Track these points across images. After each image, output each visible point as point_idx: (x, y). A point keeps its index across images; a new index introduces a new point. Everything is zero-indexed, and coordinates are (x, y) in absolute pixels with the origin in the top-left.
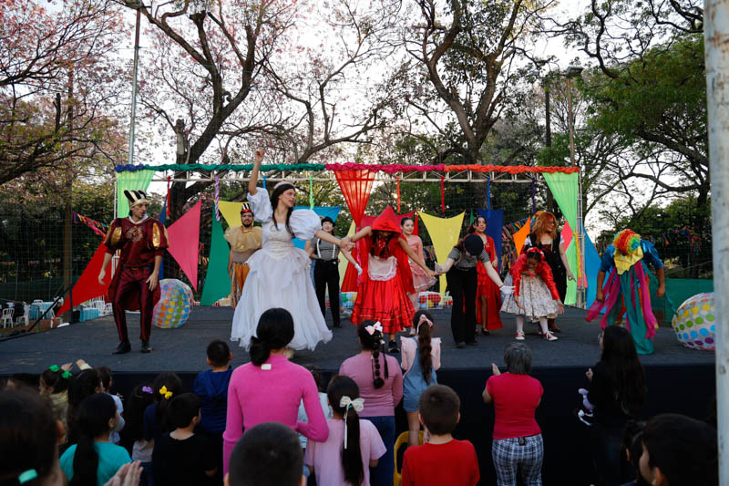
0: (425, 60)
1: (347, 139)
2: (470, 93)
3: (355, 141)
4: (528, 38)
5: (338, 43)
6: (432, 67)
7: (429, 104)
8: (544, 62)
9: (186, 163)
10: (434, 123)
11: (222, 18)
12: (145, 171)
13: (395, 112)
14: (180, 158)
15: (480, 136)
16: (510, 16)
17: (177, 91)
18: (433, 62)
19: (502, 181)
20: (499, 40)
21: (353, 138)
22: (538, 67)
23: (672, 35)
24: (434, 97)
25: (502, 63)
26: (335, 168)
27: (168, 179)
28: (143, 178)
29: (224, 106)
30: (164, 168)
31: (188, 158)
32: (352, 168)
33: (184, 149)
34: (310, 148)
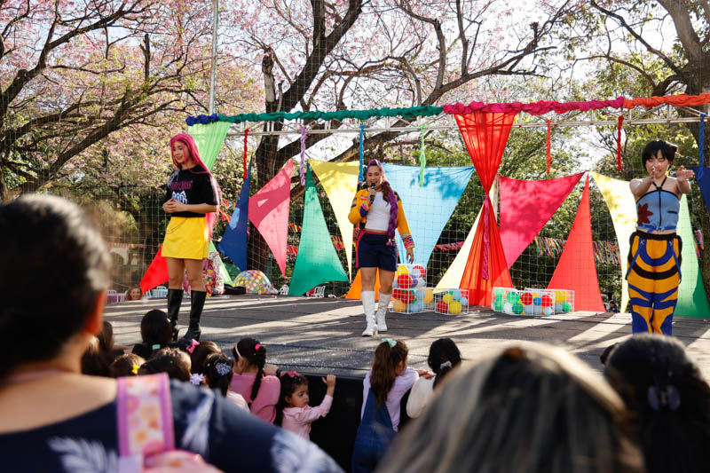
1: (494, 71)
3: (510, 72)
9: (278, 111)
12: (219, 123)
14: (271, 106)
17: (290, 23)
21: (506, 69)
26: (456, 110)
27: (246, 133)
28: (216, 132)
29: (327, 35)
30: (240, 118)
31: (280, 106)
32: (480, 110)
33: (275, 94)
34: (439, 86)
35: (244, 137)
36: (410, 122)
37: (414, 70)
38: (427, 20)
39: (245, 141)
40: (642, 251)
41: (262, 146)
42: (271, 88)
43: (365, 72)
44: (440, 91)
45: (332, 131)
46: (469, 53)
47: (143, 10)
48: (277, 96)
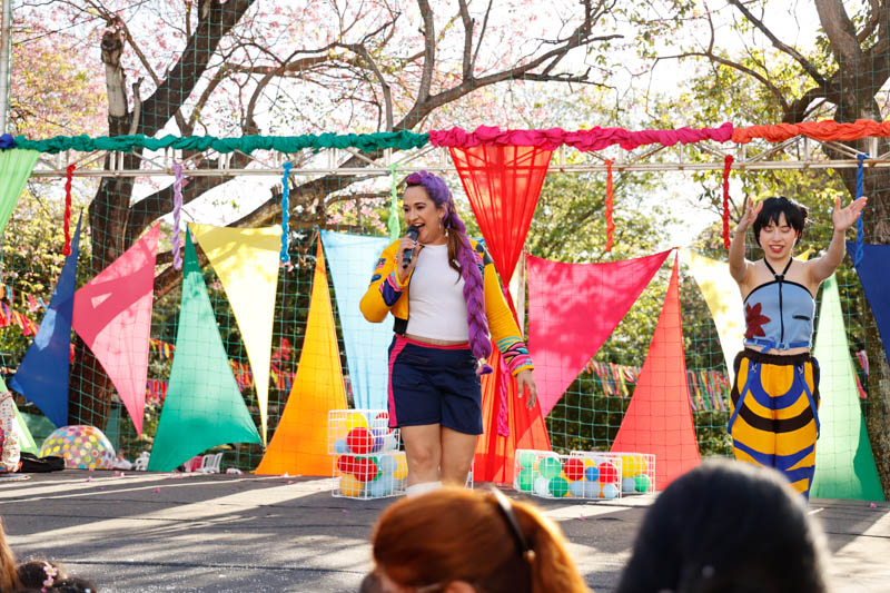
3: (545, 77)
9: (132, 133)
12: (15, 152)
14: (118, 125)
21: (538, 71)
26: (452, 139)
27: (70, 172)
28: (11, 169)
30: (58, 145)
31: (135, 124)
32: (494, 140)
33: (126, 103)
34: (424, 97)
35: (65, 180)
36: (374, 158)
37: (380, 68)
39: (68, 187)
40: (755, 384)
41: (101, 195)
42: (119, 93)
43: (295, 67)
44: (426, 105)
45: (232, 172)
46: (475, 41)
48: (131, 107)
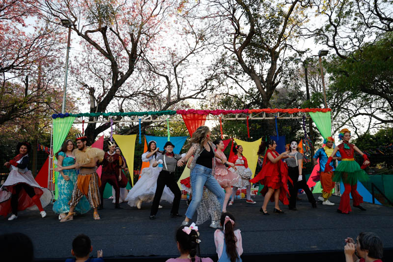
0: (235, 52)
1: (190, 97)
2: (262, 70)
3: (195, 98)
4: (293, 39)
5: (184, 44)
6: (239, 54)
7: (238, 76)
8: (303, 52)
9: (96, 113)
10: (241, 87)
11: (117, 31)
12: (69, 118)
13: (219, 82)
14: (92, 110)
15: (269, 93)
16: (283, 24)
17: (96, 74)
18: (240, 52)
19: (284, 118)
20: (277, 39)
22: (300, 55)
23: (376, 35)
24: (241, 73)
25: (279, 52)
26: (182, 113)
27: (83, 122)
28: (68, 122)
29: (118, 79)
30: (80, 115)
31: (97, 109)
32: (192, 112)
33: (95, 105)
34: (169, 102)
35: (82, 124)
38: (161, 75)
41: (88, 127)
42: (93, 102)
44: (169, 104)
46: (180, 89)
47: (24, 66)
